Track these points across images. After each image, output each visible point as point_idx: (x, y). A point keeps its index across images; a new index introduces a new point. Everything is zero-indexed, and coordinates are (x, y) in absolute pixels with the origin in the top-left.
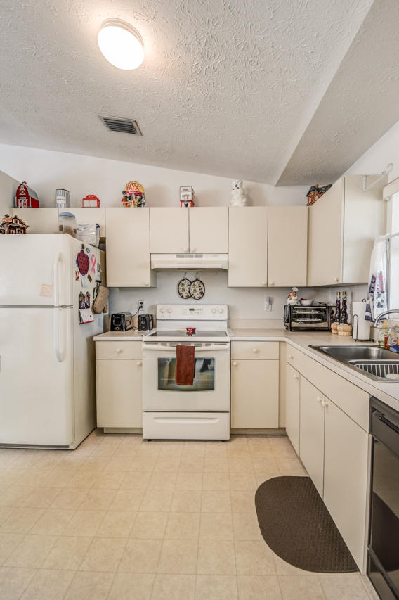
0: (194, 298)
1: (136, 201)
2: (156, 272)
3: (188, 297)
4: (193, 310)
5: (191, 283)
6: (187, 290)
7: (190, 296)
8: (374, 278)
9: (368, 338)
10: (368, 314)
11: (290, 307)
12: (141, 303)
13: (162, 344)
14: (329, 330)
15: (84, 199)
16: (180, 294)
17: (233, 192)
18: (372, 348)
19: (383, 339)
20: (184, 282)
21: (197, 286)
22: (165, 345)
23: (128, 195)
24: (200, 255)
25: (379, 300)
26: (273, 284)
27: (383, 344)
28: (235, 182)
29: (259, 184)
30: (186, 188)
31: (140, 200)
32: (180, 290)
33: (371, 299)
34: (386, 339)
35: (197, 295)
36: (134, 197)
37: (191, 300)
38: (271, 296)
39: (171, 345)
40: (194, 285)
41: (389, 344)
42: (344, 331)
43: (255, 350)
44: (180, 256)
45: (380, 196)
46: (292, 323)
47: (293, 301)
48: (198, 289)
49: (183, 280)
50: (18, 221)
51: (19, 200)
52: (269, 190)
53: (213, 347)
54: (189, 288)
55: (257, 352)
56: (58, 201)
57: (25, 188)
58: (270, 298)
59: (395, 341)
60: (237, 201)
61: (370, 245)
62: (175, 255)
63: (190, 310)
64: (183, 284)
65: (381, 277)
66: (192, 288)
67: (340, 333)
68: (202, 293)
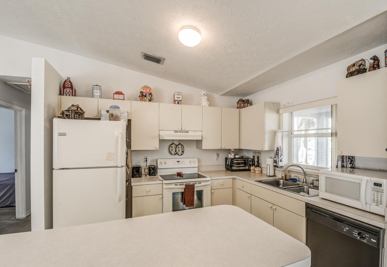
0: (179, 155)
1: (149, 98)
2: (162, 141)
3: (175, 154)
4: (179, 162)
5: (177, 146)
6: (174, 150)
7: (176, 154)
8: (278, 148)
9: (273, 175)
10: (275, 164)
11: (231, 159)
12: (146, 159)
13: (175, 185)
14: (249, 170)
15: (114, 94)
16: (170, 152)
17: (202, 98)
18: (280, 180)
19: (284, 176)
20: (172, 146)
21: (180, 147)
22: (177, 185)
23: (144, 94)
24: (187, 132)
25: (281, 158)
26: (224, 148)
27: (284, 178)
28: (203, 92)
29: (212, 93)
30: (178, 93)
31: (151, 98)
32: (170, 150)
33: (277, 158)
34: (286, 176)
35: (180, 153)
36: (148, 96)
37: (177, 156)
38: (218, 153)
39: (180, 185)
40: (179, 147)
41: (287, 178)
42: (259, 171)
43: (222, 184)
44: (176, 132)
45: (278, 112)
46: (233, 167)
47: (231, 156)
48: (180, 149)
49: (172, 144)
50: (79, 109)
51: (65, 90)
52: (217, 97)
53: (203, 184)
54: (176, 149)
55: (222, 185)
56: (95, 93)
57: (70, 82)
58: (218, 154)
59: (289, 177)
60: (205, 103)
61: (274, 133)
62: (174, 131)
63: (177, 162)
64: (172, 147)
65: (281, 148)
66: (177, 149)
67: (256, 172)
68: (183, 152)
